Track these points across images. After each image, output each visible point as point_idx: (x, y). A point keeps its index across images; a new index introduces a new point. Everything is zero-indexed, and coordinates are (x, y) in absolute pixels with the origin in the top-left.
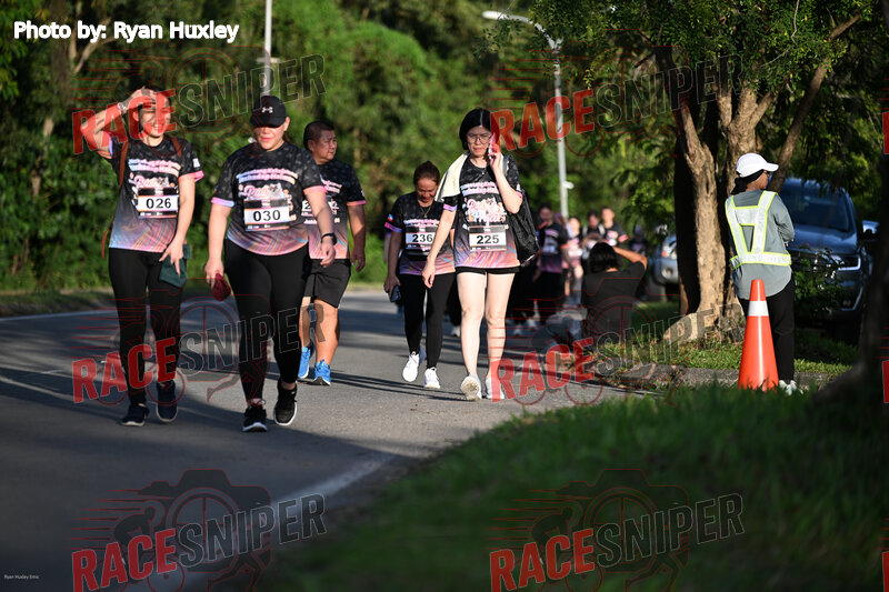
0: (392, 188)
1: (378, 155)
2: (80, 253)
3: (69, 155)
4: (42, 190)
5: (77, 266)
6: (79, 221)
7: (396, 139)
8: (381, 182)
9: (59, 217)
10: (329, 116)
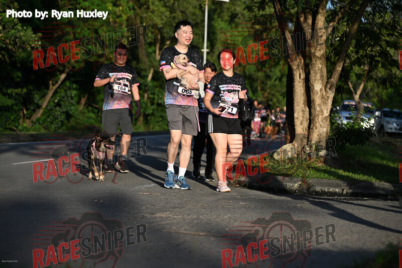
0: (269, 99)
1: (265, 88)
2: (160, 119)
3: (156, 87)
4: (148, 98)
5: (160, 123)
6: (160, 108)
7: (269, 83)
8: (267, 97)
9: (153, 107)
10: (247, 75)
